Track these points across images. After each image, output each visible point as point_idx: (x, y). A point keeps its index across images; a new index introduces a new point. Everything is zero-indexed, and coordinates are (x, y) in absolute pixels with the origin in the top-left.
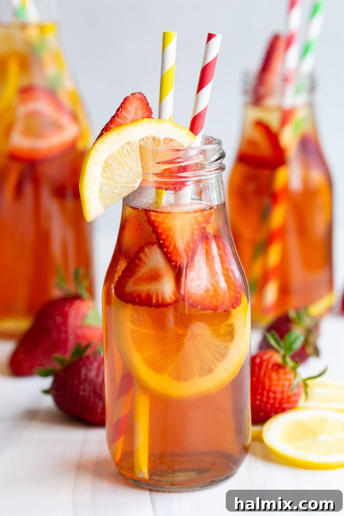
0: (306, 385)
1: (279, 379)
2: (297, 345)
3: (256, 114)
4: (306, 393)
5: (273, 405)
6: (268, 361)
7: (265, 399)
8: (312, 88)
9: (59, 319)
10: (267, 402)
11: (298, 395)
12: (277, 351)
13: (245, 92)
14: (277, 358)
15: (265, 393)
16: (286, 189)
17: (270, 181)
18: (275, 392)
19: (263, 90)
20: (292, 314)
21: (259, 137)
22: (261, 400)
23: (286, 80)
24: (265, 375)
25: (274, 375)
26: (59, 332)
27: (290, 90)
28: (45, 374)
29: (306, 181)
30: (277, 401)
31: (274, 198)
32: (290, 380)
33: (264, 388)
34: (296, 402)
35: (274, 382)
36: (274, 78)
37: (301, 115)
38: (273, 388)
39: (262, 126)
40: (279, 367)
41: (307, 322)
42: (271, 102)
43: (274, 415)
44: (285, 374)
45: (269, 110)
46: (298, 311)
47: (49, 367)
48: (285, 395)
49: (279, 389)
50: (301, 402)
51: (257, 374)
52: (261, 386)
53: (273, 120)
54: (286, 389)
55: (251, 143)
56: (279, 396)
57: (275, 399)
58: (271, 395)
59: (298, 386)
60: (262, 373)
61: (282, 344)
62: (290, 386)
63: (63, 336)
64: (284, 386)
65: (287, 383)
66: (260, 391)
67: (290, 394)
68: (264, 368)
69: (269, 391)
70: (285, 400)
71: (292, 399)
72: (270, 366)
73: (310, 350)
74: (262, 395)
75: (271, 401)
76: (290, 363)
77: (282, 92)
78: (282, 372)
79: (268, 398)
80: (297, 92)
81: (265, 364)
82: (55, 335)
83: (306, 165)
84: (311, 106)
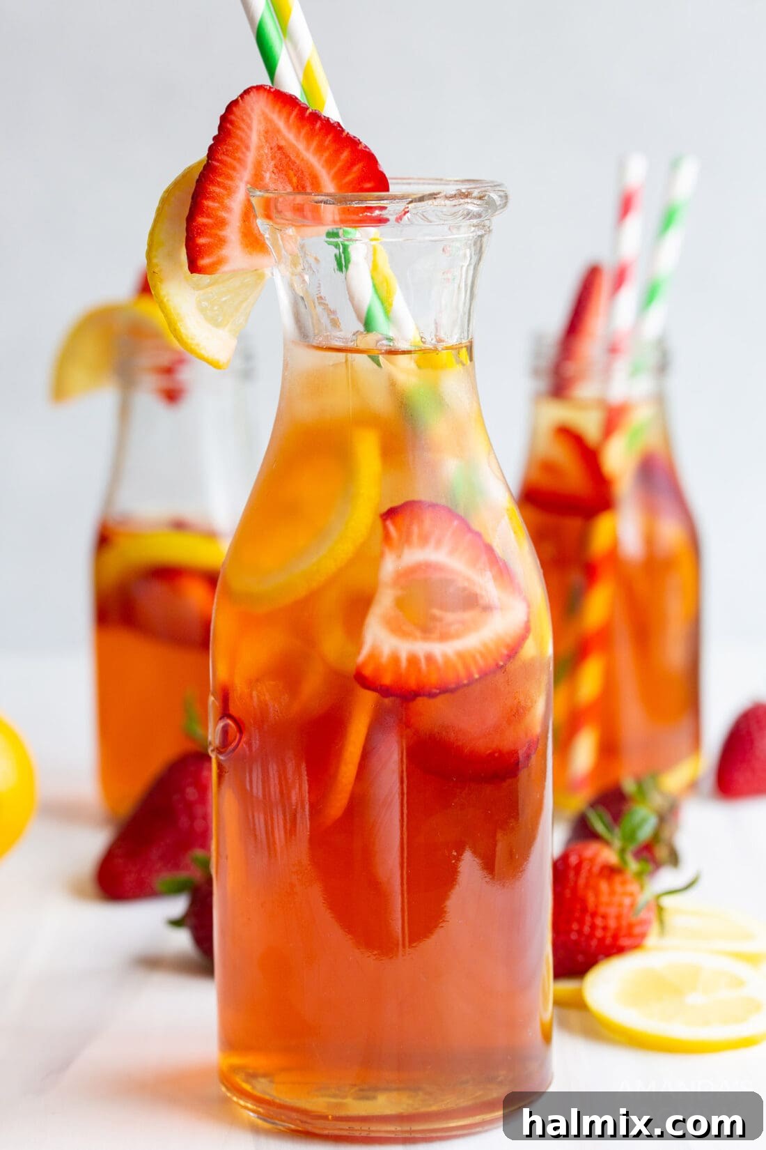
0: (660, 909)
1: (612, 893)
2: (645, 833)
3: (556, 413)
4: (661, 922)
5: (602, 940)
6: (592, 860)
7: (587, 929)
8: (663, 367)
9: (191, 793)
10: (591, 935)
11: (645, 923)
12: (607, 843)
13: (536, 372)
14: (609, 856)
15: (588, 919)
16: (613, 555)
17: (583, 539)
18: (604, 917)
19: (571, 368)
20: (629, 786)
21: (563, 456)
22: (580, 932)
23: (613, 350)
24: (587, 885)
25: (604, 886)
26: (192, 818)
27: (621, 367)
28: (176, 890)
29: (650, 540)
30: (609, 934)
31: (591, 572)
32: (632, 895)
33: (584, 909)
34: (643, 936)
35: (604, 898)
36: (592, 346)
37: (641, 416)
38: (602, 910)
39: (570, 436)
40: (611, 872)
41: (657, 800)
42: (586, 390)
43: (602, 959)
44: (624, 883)
45: (583, 406)
46: (639, 783)
47: (182, 876)
48: (624, 923)
49: (612, 911)
50: (652, 940)
51: (572, 884)
52: (578, 906)
53: (589, 426)
54: (625, 911)
55: (548, 467)
56: (612, 923)
57: (605, 928)
58: (599, 922)
59: (648, 906)
60: (582, 881)
61: (617, 831)
62: (632, 905)
63: (199, 824)
64: (620, 905)
65: (627, 901)
66: (577, 915)
67: (633, 919)
68: (584, 873)
69: (594, 915)
70: (624, 932)
71: (637, 930)
72: (596, 869)
73: (661, 852)
74: (581, 922)
75: (599, 933)
76: (633, 866)
77: (607, 371)
78: (617, 879)
79: (593, 927)
80: (634, 373)
81: (586, 867)
82: (184, 821)
83: (650, 510)
84: (660, 400)
